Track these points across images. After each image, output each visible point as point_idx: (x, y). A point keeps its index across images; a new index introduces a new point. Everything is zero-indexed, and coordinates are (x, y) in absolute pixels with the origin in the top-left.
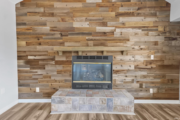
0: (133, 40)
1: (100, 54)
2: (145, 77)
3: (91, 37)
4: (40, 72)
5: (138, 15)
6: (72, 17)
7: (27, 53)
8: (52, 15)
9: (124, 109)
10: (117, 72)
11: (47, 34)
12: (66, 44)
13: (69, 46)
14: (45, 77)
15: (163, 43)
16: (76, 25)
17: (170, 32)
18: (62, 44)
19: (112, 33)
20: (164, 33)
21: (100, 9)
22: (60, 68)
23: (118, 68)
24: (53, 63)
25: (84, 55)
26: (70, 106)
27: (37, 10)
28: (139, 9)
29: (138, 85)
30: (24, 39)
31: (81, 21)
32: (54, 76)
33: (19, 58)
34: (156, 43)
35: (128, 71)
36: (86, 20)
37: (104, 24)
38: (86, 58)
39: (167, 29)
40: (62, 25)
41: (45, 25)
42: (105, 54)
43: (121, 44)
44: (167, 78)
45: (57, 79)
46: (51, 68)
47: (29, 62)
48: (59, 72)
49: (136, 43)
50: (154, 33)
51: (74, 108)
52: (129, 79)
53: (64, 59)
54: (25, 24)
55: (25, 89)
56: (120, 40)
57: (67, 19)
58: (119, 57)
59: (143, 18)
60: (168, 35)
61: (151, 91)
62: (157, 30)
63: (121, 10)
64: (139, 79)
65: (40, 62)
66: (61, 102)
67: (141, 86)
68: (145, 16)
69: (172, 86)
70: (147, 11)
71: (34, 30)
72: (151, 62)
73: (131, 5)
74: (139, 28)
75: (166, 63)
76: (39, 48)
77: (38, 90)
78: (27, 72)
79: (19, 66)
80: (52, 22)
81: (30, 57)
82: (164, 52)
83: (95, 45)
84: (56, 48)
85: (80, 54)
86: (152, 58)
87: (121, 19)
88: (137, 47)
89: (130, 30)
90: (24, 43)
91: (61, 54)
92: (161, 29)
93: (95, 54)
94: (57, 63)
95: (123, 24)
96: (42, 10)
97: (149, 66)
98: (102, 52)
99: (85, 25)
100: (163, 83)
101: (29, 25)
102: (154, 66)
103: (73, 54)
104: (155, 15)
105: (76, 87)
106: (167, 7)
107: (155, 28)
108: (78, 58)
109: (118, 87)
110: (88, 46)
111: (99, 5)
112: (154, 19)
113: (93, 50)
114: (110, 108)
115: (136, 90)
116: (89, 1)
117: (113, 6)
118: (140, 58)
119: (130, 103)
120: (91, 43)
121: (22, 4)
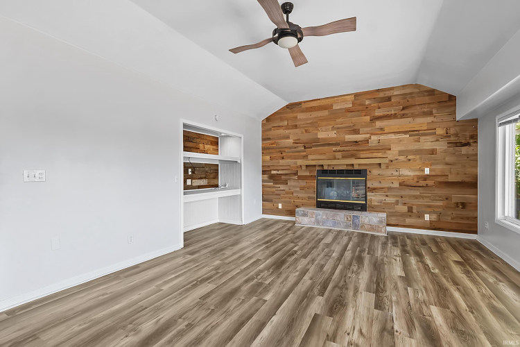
0: (395, 149)
1: (350, 168)
2: (416, 197)
3: (338, 148)
4: (282, 187)
5: (403, 116)
6: (317, 128)
7: (271, 168)
8: (296, 127)
9: (372, 228)
10: (373, 190)
11: (290, 148)
12: (310, 157)
13: (313, 159)
14: (287, 193)
15: (445, 151)
16: (321, 135)
17: (456, 135)
18: (305, 157)
19: (367, 141)
20: (447, 135)
21: (350, 114)
22: (303, 183)
23: (376, 185)
24: (296, 177)
25: (330, 168)
26: (313, 220)
27: (281, 124)
28: (403, 109)
29: (405, 209)
30: (267, 154)
31: (326, 130)
32: (297, 192)
33: (264, 172)
34: (433, 152)
35: (390, 189)
36: (333, 129)
37: (356, 132)
38: (333, 172)
39: (452, 131)
40: (306, 137)
41: (288, 138)
42: (356, 167)
43: (380, 155)
44: (454, 201)
45: (300, 195)
46: (293, 184)
47: (272, 177)
48: (302, 188)
49: (401, 153)
50: (429, 138)
51: (318, 222)
52: (391, 200)
53: (308, 174)
54: (269, 139)
55: (269, 205)
56: (377, 150)
57: (311, 129)
58: (375, 172)
59: (410, 119)
60: (453, 139)
61: (427, 217)
62: (435, 133)
63: (378, 113)
64: (406, 200)
65: (283, 177)
66: (305, 215)
67: (410, 210)
68: (414, 116)
69: (464, 213)
70: (417, 110)
71: (277, 144)
72: (426, 178)
73: (391, 106)
74: (406, 132)
75: (451, 179)
76: (282, 162)
77: (280, 206)
78: (270, 187)
79: (263, 181)
80: (294, 135)
81: (273, 172)
82: (447, 164)
83: (344, 157)
84: (300, 162)
85: (325, 168)
86: (427, 171)
87: (378, 124)
88: (402, 158)
89: (393, 136)
90: (268, 158)
91: (304, 168)
92: (440, 131)
93: (344, 168)
94: (301, 178)
95: (382, 129)
96: (285, 123)
97: (422, 183)
98: (353, 165)
99: (332, 135)
100: (447, 207)
101: (273, 139)
102: (430, 183)
103: (317, 168)
104: (431, 114)
105: (321, 205)
106: (449, 101)
107: (430, 131)
108: (324, 172)
109: (375, 209)
110: (335, 159)
111: (348, 110)
112: (430, 119)
113: (342, 163)
114: (356, 226)
115: (403, 215)
116: (335, 107)
117: (366, 110)
118: (408, 173)
119: (381, 222)
120: (339, 155)
121: (268, 119)
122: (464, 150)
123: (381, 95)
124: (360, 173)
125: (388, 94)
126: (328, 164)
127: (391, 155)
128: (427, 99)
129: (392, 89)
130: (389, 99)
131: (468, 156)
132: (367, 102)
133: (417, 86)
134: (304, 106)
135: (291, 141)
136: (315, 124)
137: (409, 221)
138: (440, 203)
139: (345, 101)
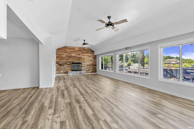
0: (86, 59)
1: (78, 62)
2: (89, 67)
3: (76, 58)
4: (62, 67)
5: (87, 53)
7: (59, 62)
8: (66, 52)
10: (83, 66)
11: (65, 57)
12: (70, 60)
14: (64, 68)
15: (93, 60)
16: (72, 55)
18: (69, 60)
19: (81, 57)
22: (68, 66)
24: (66, 64)
25: (74, 62)
27: (62, 51)
29: (88, 70)
30: (58, 58)
31: (74, 54)
32: (66, 68)
33: (57, 63)
34: (91, 60)
35: (85, 66)
37: (80, 55)
38: (75, 63)
39: (94, 57)
40: (69, 55)
41: (64, 55)
42: (80, 62)
43: (84, 60)
46: (65, 66)
47: (59, 64)
48: (68, 67)
49: (87, 60)
50: (91, 57)
52: (86, 68)
53: (69, 63)
54: (59, 54)
55: (58, 72)
56: (83, 59)
57: (70, 53)
58: (83, 63)
61: (91, 71)
63: (83, 52)
65: (63, 64)
66: (70, 73)
69: (95, 70)
70: (89, 52)
72: (90, 64)
73: (86, 51)
74: (88, 56)
75: (94, 64)
76: (62, 61)
77: (62, 72)
78: (59, 67)
79: (57, 65)
80: (66, 54)
81: (60, 63)
82: (93, 62)
83: (77, 60)
84: (67, 61)
85: (73, 62)
86: (91, 63)
87: (83, 54)
88: (87, 61)
89: (86, 57)
93: (77, 62)
94: (67, 64)
96: (63, 51)
97: (90, 65)
98: (79, 62)
99: (75, 55)
100: (93, 69)
101: (60, 55)
103: (71, 62)
104: (91, 53)
105: (72, 70)
106: (93, 52)
107: (91, 56)
108: (73, 63)
109: (83, 70)
110: (75, 60)
111: (78, 50)
112: (91, 54)
113: (77, 61)
114: (81, 74)
115: (87, 71)
116: (75, 49)
117: (81, 51)
118: (88, 63)
119: (85, 72)
120: (76, 60)
121: (58, 49)
122: (95, 60)
123: (84, 49)
124: (80, 63)
125: (85, 49)
126: (74, 61)
127: (85, 60)
128: (90, 51)
129: (85, 48)
130: (85, 50)
132: (82, 50)
133: (89, 48)
134: (68, 48)
135: (65, 55)
137: (88, 72)
138: (92, 68)
139: (77, 48)
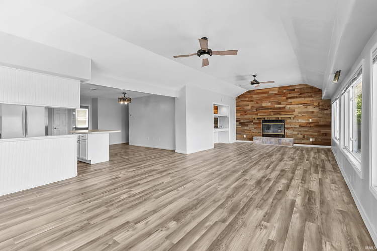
0: (297, 111)
1: (277, 119)
2: (306, 131)
3: (272, 110)
4: (246, 128)
5: (300, 97)
6: (262, 102)
7: (240, 119)
8: (252, 101)
9: (287, 144)
10: (288, 128)
11: (249, 110)
13: (260, 115)
14: (248, 130)
15: (318, 112)
16: (264, 105)
17: (322, 105)
18: (257, 114)
19: (284, 108)
20: (318, 106)
21: (277, 96)
22: (256, 126)
23: (289, 126)
24: (252, 123)
25: (268, 119)
26: (261, 141)
27: (245, 99)
28: (300, 94)
29: (302, 136)
30: (239, 113)
31: (266, 103)
32: (253, 130)
33: (237, 121)
34: (313, 112)
35: (295, 128)
36: (269, 102)
37: (280, 104)
38: (270, 121)
39: (320, 104)
40: (257, 105)
41: (248, 106)
42: (280, 119)
43: (290, 114)
44: (322, 132)
45: (254, 131)
46: (251, 126)
47: (241, 123)
48: (255, 128)
49: (299, 113)
50: (311, 107)
51: (263, 142)
52: (296, 133)
53: (258, 122)
54: (239, 106)
55: (239, 136)
56: (289, 111)
57: (259, 102)
58: (288, 121)
59: (303, 99)
60: (321, 107)
61: (311, 140)
62: (313, 105)
63: (289, 96)
64: (302, 133)
65: (246, 123)
66: (257, 139)
67: (304, 137)
68: (304, 97)
69: (326, 137)
70: (306, 95)
71: (243, 108)
72: (310, 123)
73: (295, 93)
74: (301, 104)
75: (320, 123)
76: (246, 116)
77: (245, 136)
78: (240, 128)
79: (237, 125)
80: (251, 104)
81: (241, 121)
82: (319, 117)
83: (274, 115)
84: (254, 116)
85: (266, 119)
86: (310, 120)
87: (290, 100)
88: (300, 115)
89: (296, 106)
90: (239, 114)
91: (256, 119)
92: (315, 104)
93: (275, 119)
94: (254, 123)
95: (291, 103)
96: (247, 99)
97: (309, 125)
98: (278, 118)
99: (269, 104)
100: (319, 135)
101: (241, 106)
102: (312, 125)
103: (262, 119)
104: (311, 97)
105: (264, 135)
106: (319, 91)
107: (312, 104)
108: (265, 121)
109: (288, 137)
110: (270, 115)
111: (276, 94)
112: (311, 99)
113: (274, 117)
114: (280, 143)
115: (300, 139)
116: (270, 93)
117: (284, 94)
118: (303, 121)
119: (290, 141)
120: (272, 113)
121: (239, 97)
122: (325, 112)
123: (291, 88)
124: (281, 121)
125: (293, 88)
126: (266, 117)
127: (295, 113)
128: (310, 90)
129: (295, 86)
130: (294, 90)
131: (327, 114)
132: (284, 91)
133: (306, 85)
134: (256, 92)
135: (250, 107)
136: (261, 100)
137: (303, 141)
138: (316, 134)
139: (275, 90)
